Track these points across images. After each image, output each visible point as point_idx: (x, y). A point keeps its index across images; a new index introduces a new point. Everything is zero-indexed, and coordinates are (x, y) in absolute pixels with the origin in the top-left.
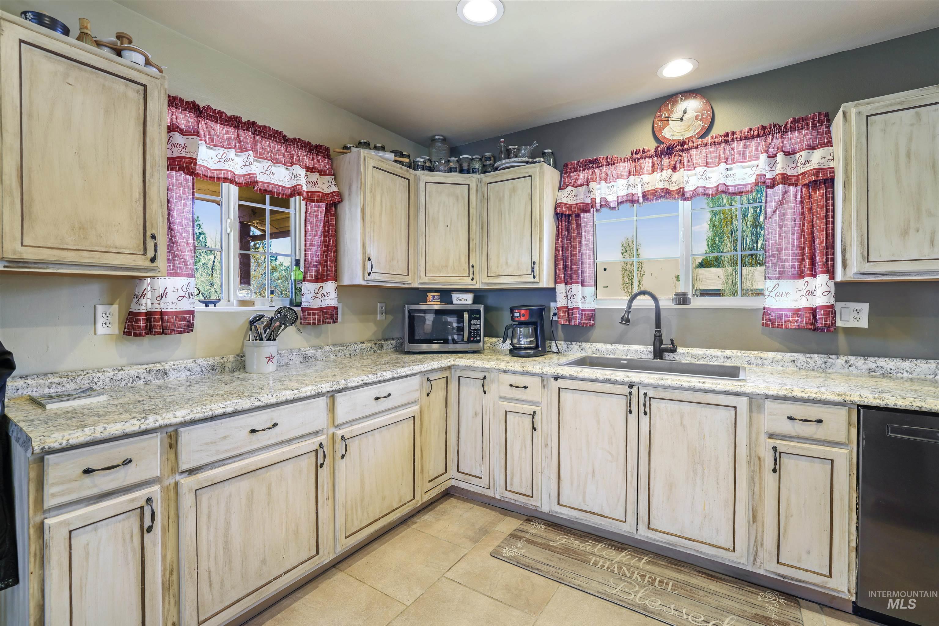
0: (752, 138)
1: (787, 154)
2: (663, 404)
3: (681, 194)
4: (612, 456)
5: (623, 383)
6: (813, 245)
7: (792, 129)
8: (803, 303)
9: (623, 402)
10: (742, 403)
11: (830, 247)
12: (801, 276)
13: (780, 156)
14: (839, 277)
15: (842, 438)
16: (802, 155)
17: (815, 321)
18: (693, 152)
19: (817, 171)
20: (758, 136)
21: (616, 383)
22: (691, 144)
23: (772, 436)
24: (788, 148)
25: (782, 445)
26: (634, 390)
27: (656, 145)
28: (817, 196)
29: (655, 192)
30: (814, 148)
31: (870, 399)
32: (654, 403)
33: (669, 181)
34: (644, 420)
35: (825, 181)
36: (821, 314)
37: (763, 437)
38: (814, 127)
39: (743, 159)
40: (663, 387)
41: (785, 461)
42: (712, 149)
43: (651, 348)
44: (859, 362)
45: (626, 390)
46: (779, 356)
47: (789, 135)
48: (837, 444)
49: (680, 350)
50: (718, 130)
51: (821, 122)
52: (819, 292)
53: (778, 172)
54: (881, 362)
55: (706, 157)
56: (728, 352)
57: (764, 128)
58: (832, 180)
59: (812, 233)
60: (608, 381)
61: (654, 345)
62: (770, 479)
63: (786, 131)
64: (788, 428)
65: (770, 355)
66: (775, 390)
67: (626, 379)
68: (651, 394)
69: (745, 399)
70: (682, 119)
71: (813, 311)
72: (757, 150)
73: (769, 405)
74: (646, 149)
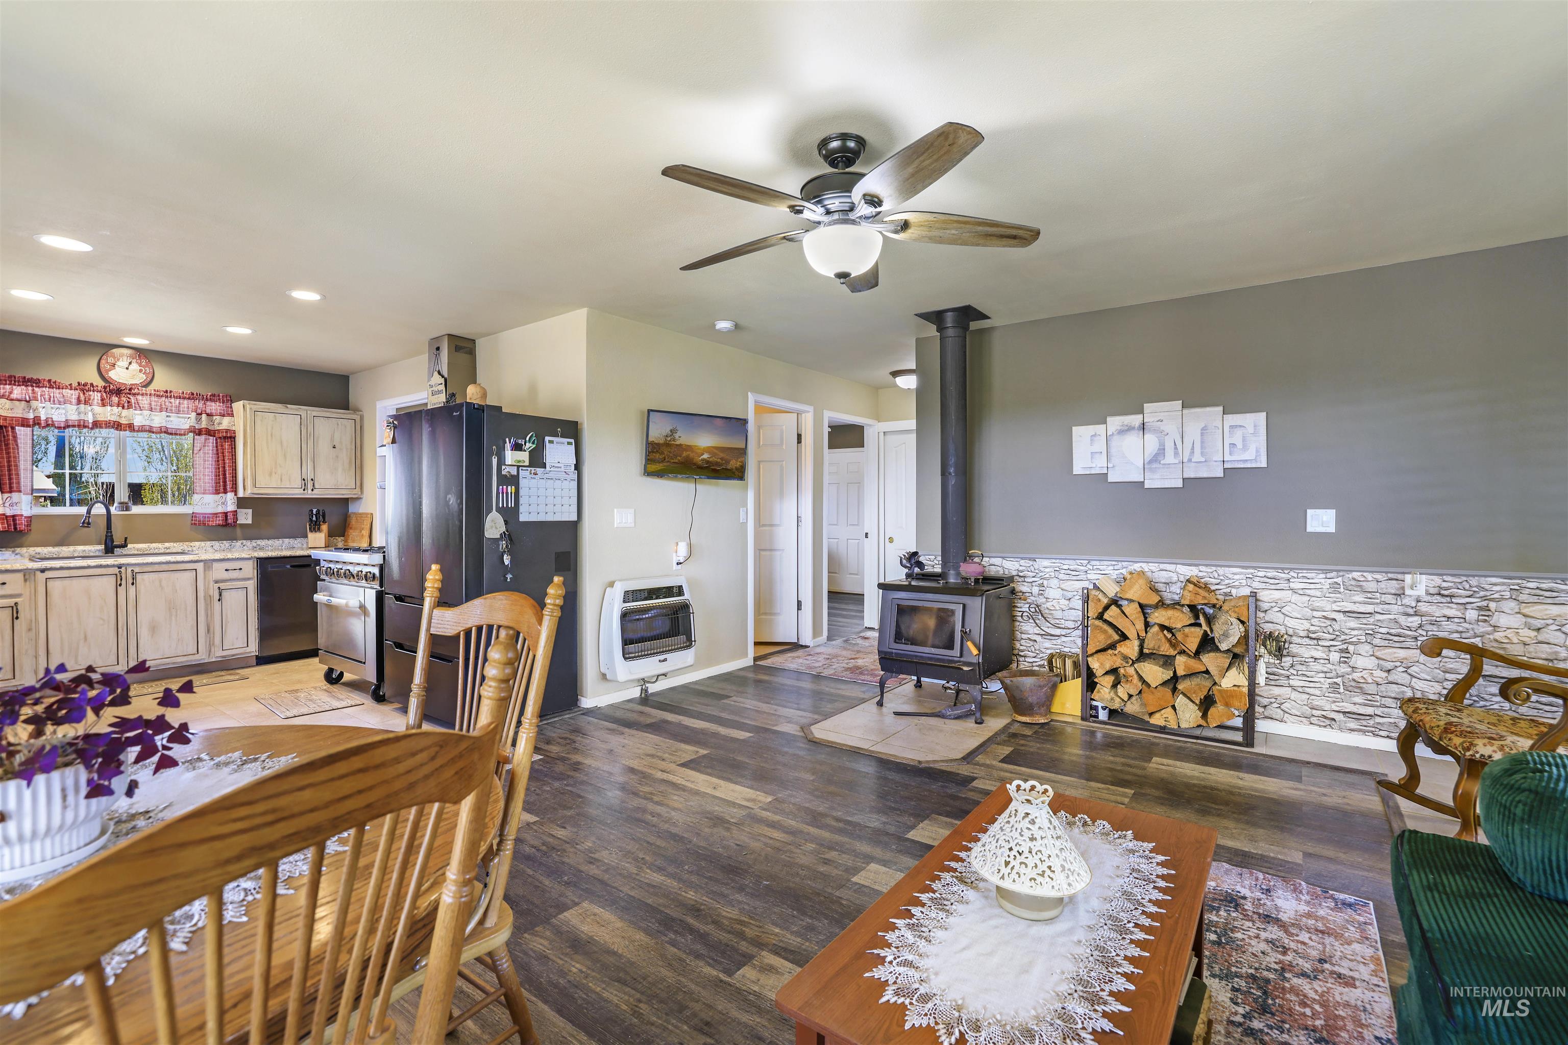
0: (184, 398)
1: (208, 415)
2: (146, 576)
3: (131, 427)
4: (103, 620)
5: (113, 566)
6: (224, 475)
7: (211, 400)
8: (220, 509)
9: (113, 579)
10: (200, 567)
11: (235, 477)
12: (217, 492)
13: (204, 416)
14: (241, 494)
15: (251, 576)
16: (217, 419)
17: (226, 519)
18: (140, 397)
19: (227, 431)
20: (189, 398)
21: (107, 566)
22: (136, 391)
23: (216, 582)
24: (208, 411)
25: (222, 586)
26: (123, 570)
27: (104, 384)
28: (227, 445)
29: (109, 422)
30: (224, 416)
31: (262, 554)
32: (139, 577)
33: (120, 416)
34: (132, 589)
35: (231, 437)
36: (230, 516)
37: (212, 583)
38: (223, 402)
39: (178, 412)
40: (147, 564)
41: (224, 593)
42: (153, 398)
43: (103, 547)
44: (248, 543)
45: (116, 570)
46: (203, 544)
47: (208, 403)
48: (249, 579)
49: (129, 546)
50: (156, 385)
51: (228, 401)
52: (229, 503)
53: (203, 426)
54: (259, 542)
55: (150, 404)
56: (167, 545)
57: (193, 394)
58: (234, 438)
59: (224, 467)
60: (101, 566)
62: (217, 605)
63: (207, 400)
64: (226, 575)
65: (197, 544)
66: (218, 556)
67: (116, 563)
68: (137, 570)
69: (202, 564)
70: (127, 368)
71: (226, 514)
72: (188, 408)
73: (215, 565)
74: (95, 384)
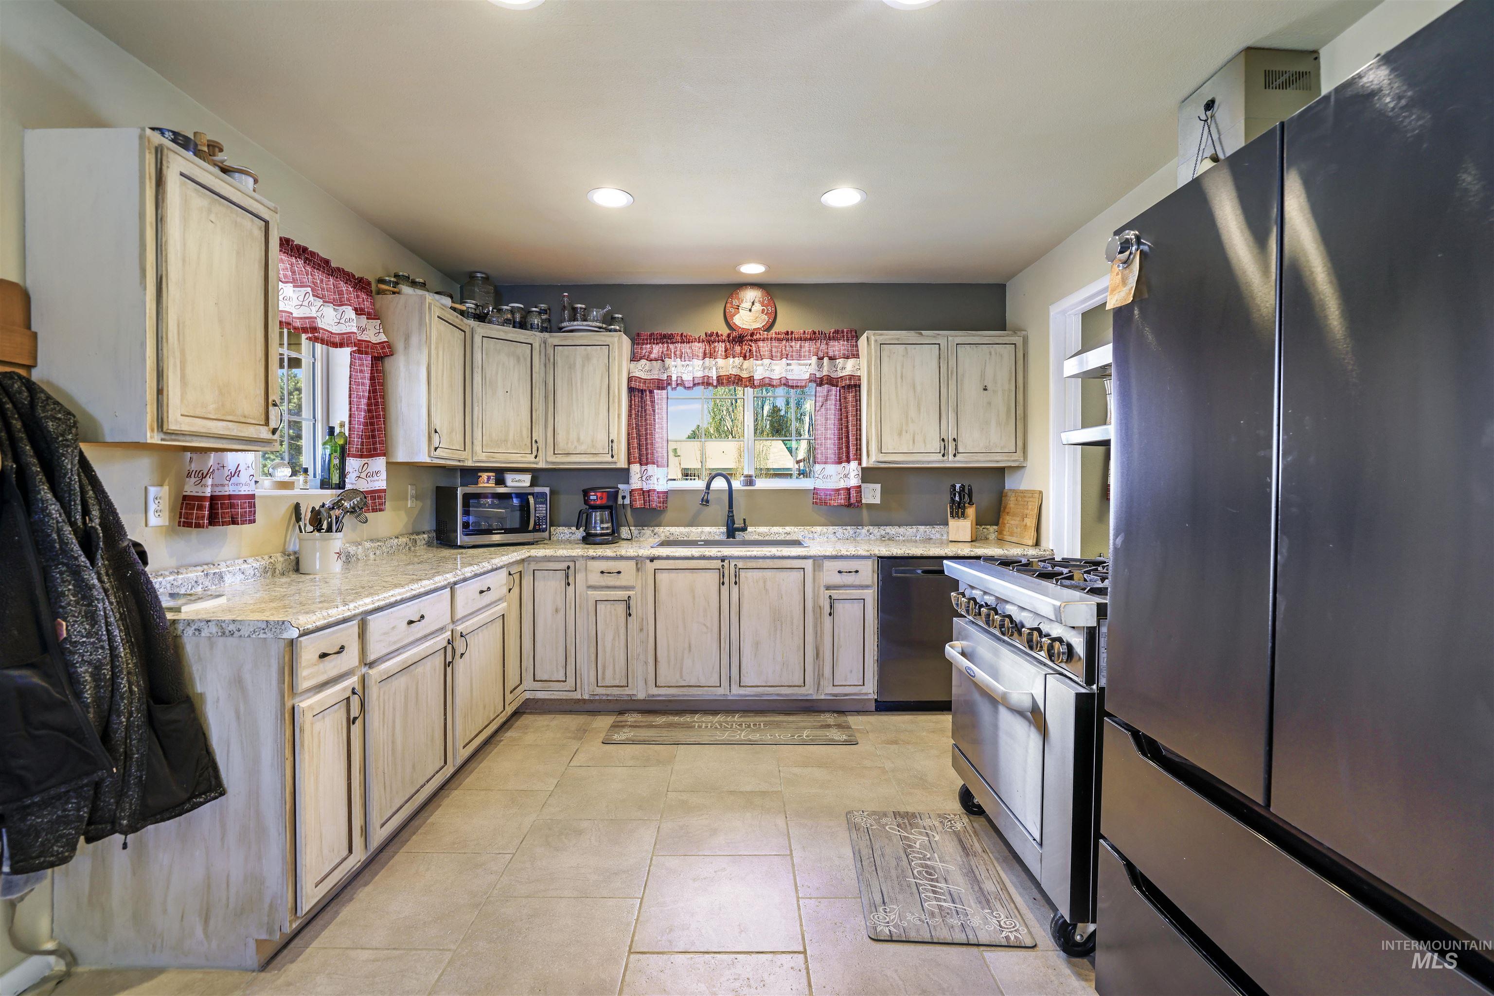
0: (806, 340)
1: (831, 358)
2: (750, 574)
3: (750, 382)
4: (707, 627)
5: (716, 558)
6: (848, 437)
7: (834, 339)
8: (842, 485)
9: (715, 575)
10: (808, 564)
11: (859, 439)
12: (840, 462)
13: (826, 360)
14: (864, 465)
15: (869, 582)
16: (840, 362)
17: (849, 498)
18: (761, 344)
19: (851, 377)
20: (810, 339)
21: (710, 558)
22: (758, 336)
23: (828, 588)
24: (831, 354)
25: (835, 593)
26: (726, 563)
27: (729, 331)
28: (850, 397)
29: (729, 377)
30: (848, 358)
31: (884, 551)
32: (743, 574)
33: (741, 368)
34: (735, 589)
35: (855, 386)
36: (853, 493)
37: (822, 589)
38: (848, 340)
39: (800, 357)
40: (750, 558)
41: (838, 606)
42: (775, 344)
43: (724, 529)
44: (875, 530)
45: (718, 564)
46: (824, 529)
47: (832, 343)
48: (867, 587)
49: (750, 529)
50: (780, 327)
51: (853, 337)
52: (852, 474)
53: (824, 374)
54: (888, 529)
55: (771, 351)
56: (788, 529)
57: (814, 333)
58: (859, 386)
59: (847, 427)
60: (703, 558)
61: (727, 526)
62: (827, 620)
63: (830, 339)
64: (838, 579)
65: (818, 529)
66: (829, 551)
67: (719, 554)
68: (740, 564)
69: (810, 561)
70: (750, 310)
71: (848, 490)
72: (809, 351)
73: (827, 564)
74: (720, 333)
